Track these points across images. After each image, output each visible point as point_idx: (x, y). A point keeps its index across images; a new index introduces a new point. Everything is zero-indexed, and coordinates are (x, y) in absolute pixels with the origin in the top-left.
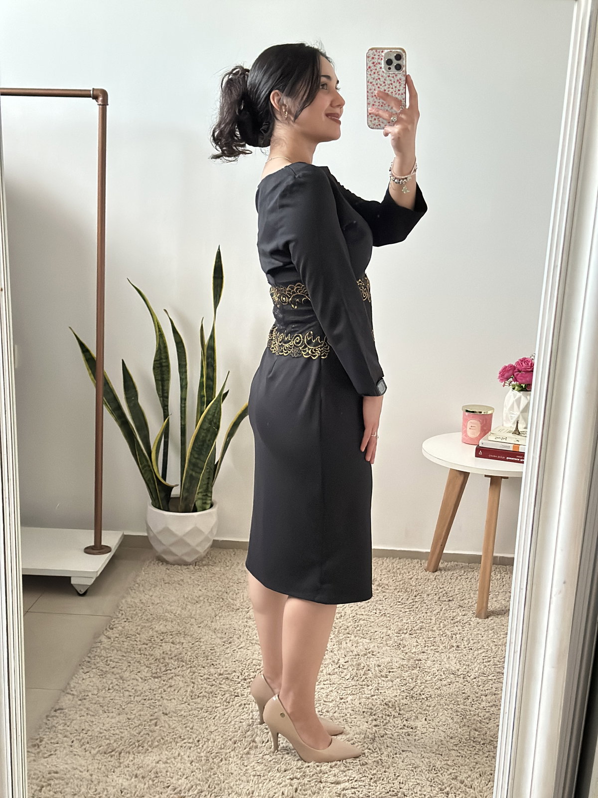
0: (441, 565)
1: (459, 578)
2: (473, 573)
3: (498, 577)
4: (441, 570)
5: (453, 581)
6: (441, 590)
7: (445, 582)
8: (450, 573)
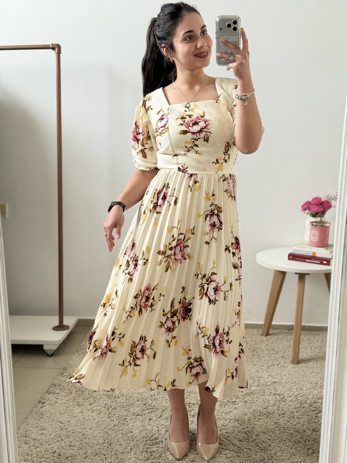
0: (271, 332)
1: (282, 339)
2: (291, 336)
3: (307, 338)
4: (270, 335)
5: (278, 341)
6: (270, 348)
7: (273, 342)
8: (276, 336)
